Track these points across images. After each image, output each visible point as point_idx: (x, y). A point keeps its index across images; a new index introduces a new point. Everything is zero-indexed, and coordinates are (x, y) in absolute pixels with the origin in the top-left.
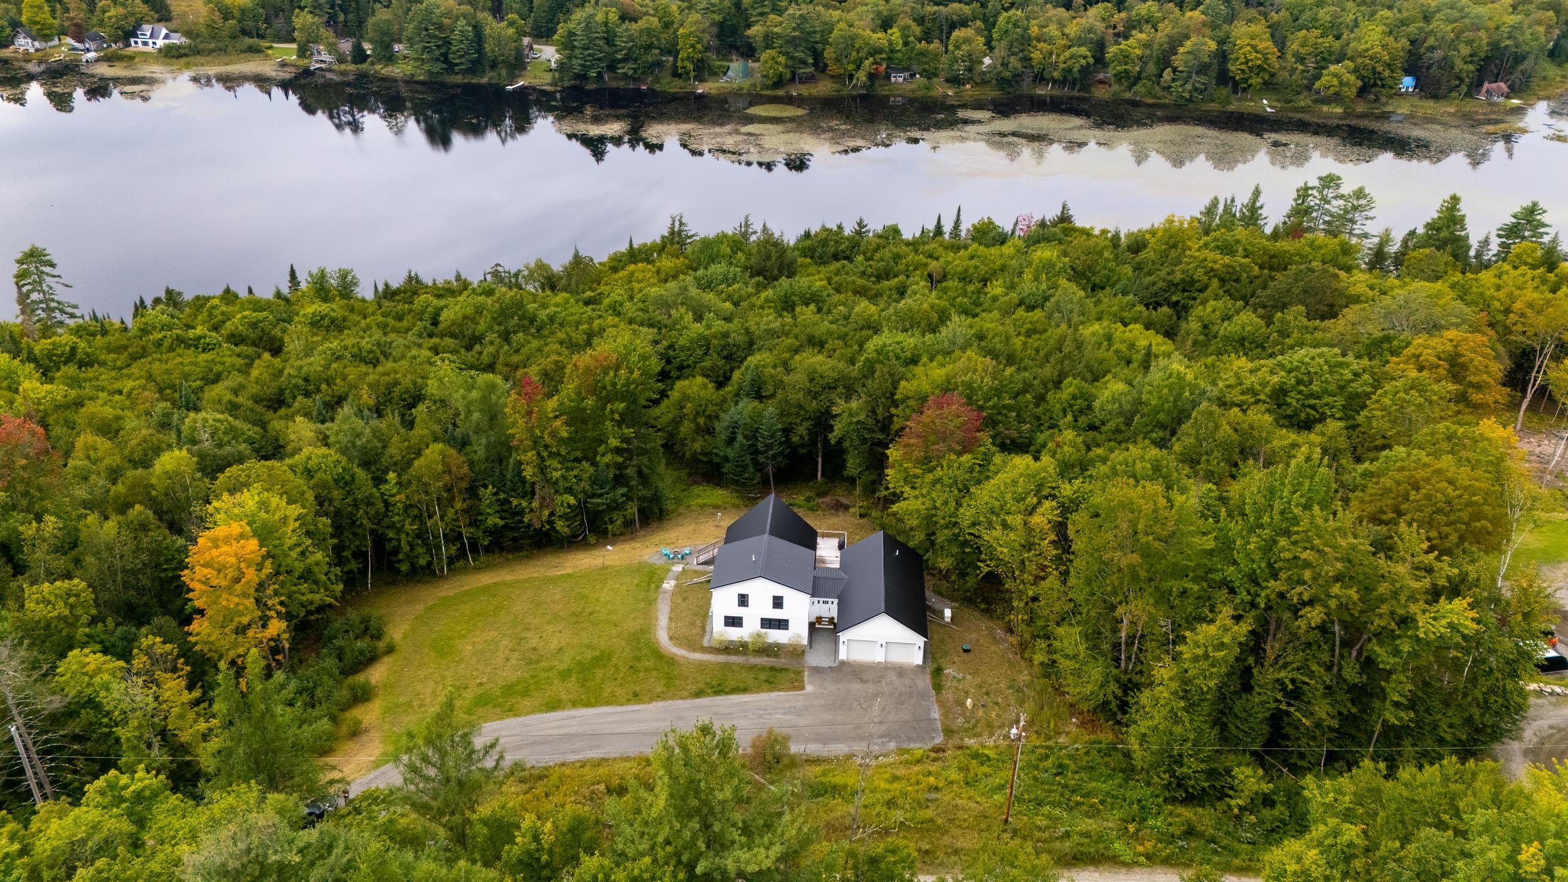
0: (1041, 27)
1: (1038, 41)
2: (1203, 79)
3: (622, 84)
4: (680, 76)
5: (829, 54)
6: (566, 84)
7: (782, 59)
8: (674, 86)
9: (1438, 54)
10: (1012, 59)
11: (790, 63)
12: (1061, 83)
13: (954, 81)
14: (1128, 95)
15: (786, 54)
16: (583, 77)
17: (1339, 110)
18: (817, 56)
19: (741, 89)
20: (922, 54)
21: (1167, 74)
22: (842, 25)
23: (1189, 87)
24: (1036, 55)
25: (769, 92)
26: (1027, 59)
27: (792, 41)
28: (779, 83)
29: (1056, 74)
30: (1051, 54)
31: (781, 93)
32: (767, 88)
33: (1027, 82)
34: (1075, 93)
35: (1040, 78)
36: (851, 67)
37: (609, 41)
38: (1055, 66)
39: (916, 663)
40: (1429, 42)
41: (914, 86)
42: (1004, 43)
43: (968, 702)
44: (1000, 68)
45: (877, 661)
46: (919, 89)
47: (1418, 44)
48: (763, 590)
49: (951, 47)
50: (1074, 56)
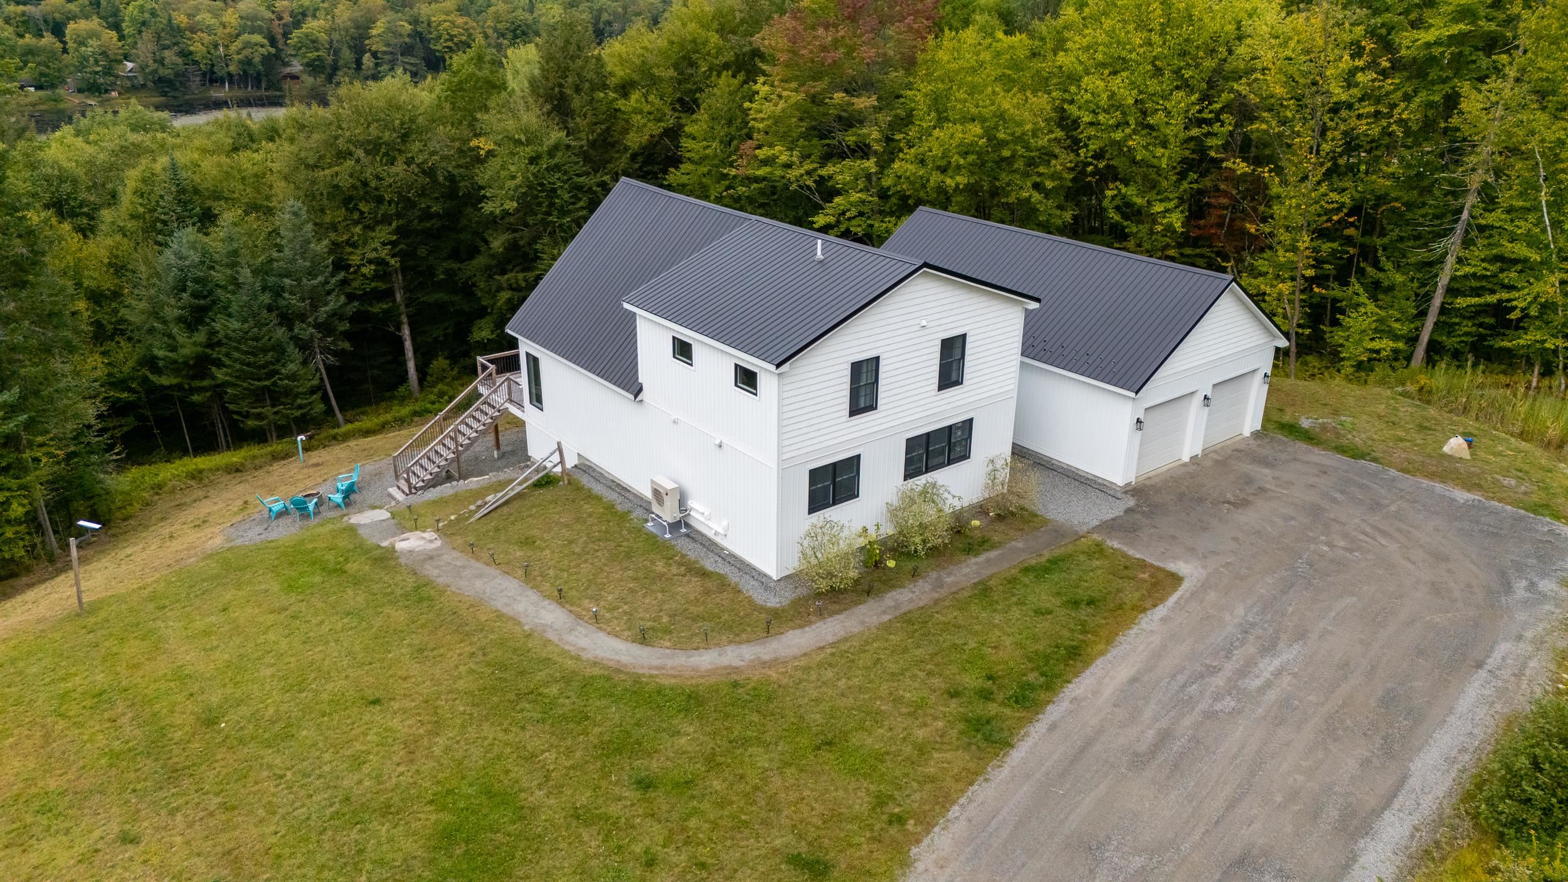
0: (189, 16)
1: (193, 30)
2: (412, 60)
10: (167, 53)
12: (242, 80)
13: (92, 88)
21: (367, 59)
24: (197, 48)
26: (185, 54)
29: (232, 68)
30: (216, 46)
33: (193, 83)
34: (263, 91)
35: (211, 77)
38: (227, 58)
39: (1247, 433)
40: (605, 17)
41: (30, 99)
42: (147, 35)
43: (1446, 449)
44: (153, 66)
45: (1186, 458)
46: (41, 101)
47: (597, 19)
48: (918, 327)
49: (71, 45)
50: (247, 45)
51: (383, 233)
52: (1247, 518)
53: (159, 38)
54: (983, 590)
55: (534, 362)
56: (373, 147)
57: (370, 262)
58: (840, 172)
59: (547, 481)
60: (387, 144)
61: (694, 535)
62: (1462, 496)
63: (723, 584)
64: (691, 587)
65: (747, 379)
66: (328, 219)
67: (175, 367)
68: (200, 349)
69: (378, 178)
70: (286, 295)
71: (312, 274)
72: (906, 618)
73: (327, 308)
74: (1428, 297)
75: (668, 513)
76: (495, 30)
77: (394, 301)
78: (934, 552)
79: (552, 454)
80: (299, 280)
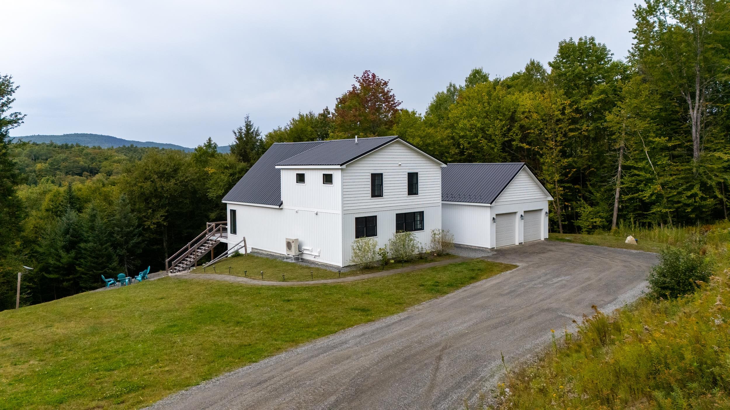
39: (543, 239)
43: (626, 242)
45: (517, 243)
48: (397, 165)
51: (162, 212)
55: (233, 214)
56: (162, 175)
57: (154, 224)
59: (237, 256)
60: (167, 174)
61: (305, 261)
62: (634, 251)
63: (319, 269)
65: (328, 179)
66: (137, 206)
67: (57, 270)
68: (71, 260)
69: (162, 187)
70: (115, 235)
71: (127, 226)
73: (133, 241)
74: (612, 205)
75: (293, 252)
77: (163, 246)
78: (410, 262)
79: (241, 242)
80: (122, 229)
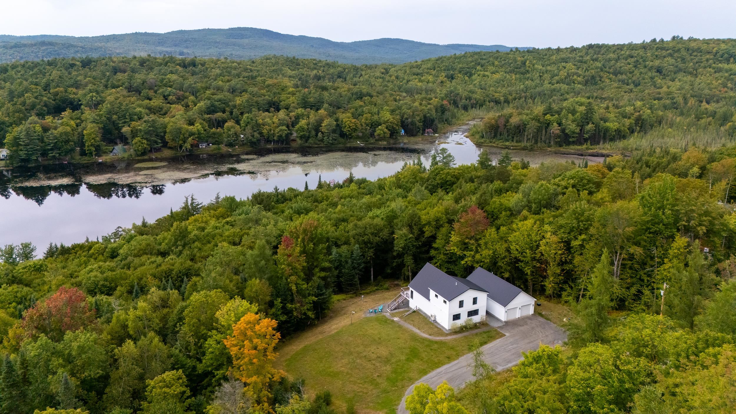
0: (263, 120)
1: (264, 125)
2: (336, 135)
3: (51, 162)
4: (86, 155)
5: (167, 137)
6: (15, 165)
7: (145, 141)
8: (85, 160)
9: (410, 120)
10: (255, 133)
11: (149, 143)
12: (278, 142)
13: (230, 145)
14: (307, 144)
15: (146, 139)
16: (26, 160)
17: (385, 143)
18: (163, 138)
19: (124, 157)
20: (214, 134)
21: (320, 134)
22: (171, 124)
23: (331, 138)
24: (265, 131)
25: (139, 158)
26: (261, 133)
27: (148, 133)
28: (144, 153)
29: (275, 138)
30: (271, 130)
31: (146, 157)
32: (138, 156)
33: (262, 143)
34: (284, 146)
35: (268, 141)
36: (181, 142)
37: (42, 141)
38: (274, 135)
39: (530, 314)
40: (406, 116)
41: (212, 149)
42: (249, 127)
43: (564, 320)
44: (250, 138)
45: (517, 318)
46: (215, 149)
47: (402, 117)
48: (470, 296)
49: (226, 130)
50: (281, 130)
52: (522, 328)
53: (253, 128)
54: (476, 334)
55: (412, 292)
58: (467, 253)
59: (414, 312)
61: (436, 322)
63: (440, 329)
64: (436, 329)
65: (445, 302)
72: (465, 336)
75: (433, 319)
76: (365, 123)
78: (471, 328)
79: (414, 307)
